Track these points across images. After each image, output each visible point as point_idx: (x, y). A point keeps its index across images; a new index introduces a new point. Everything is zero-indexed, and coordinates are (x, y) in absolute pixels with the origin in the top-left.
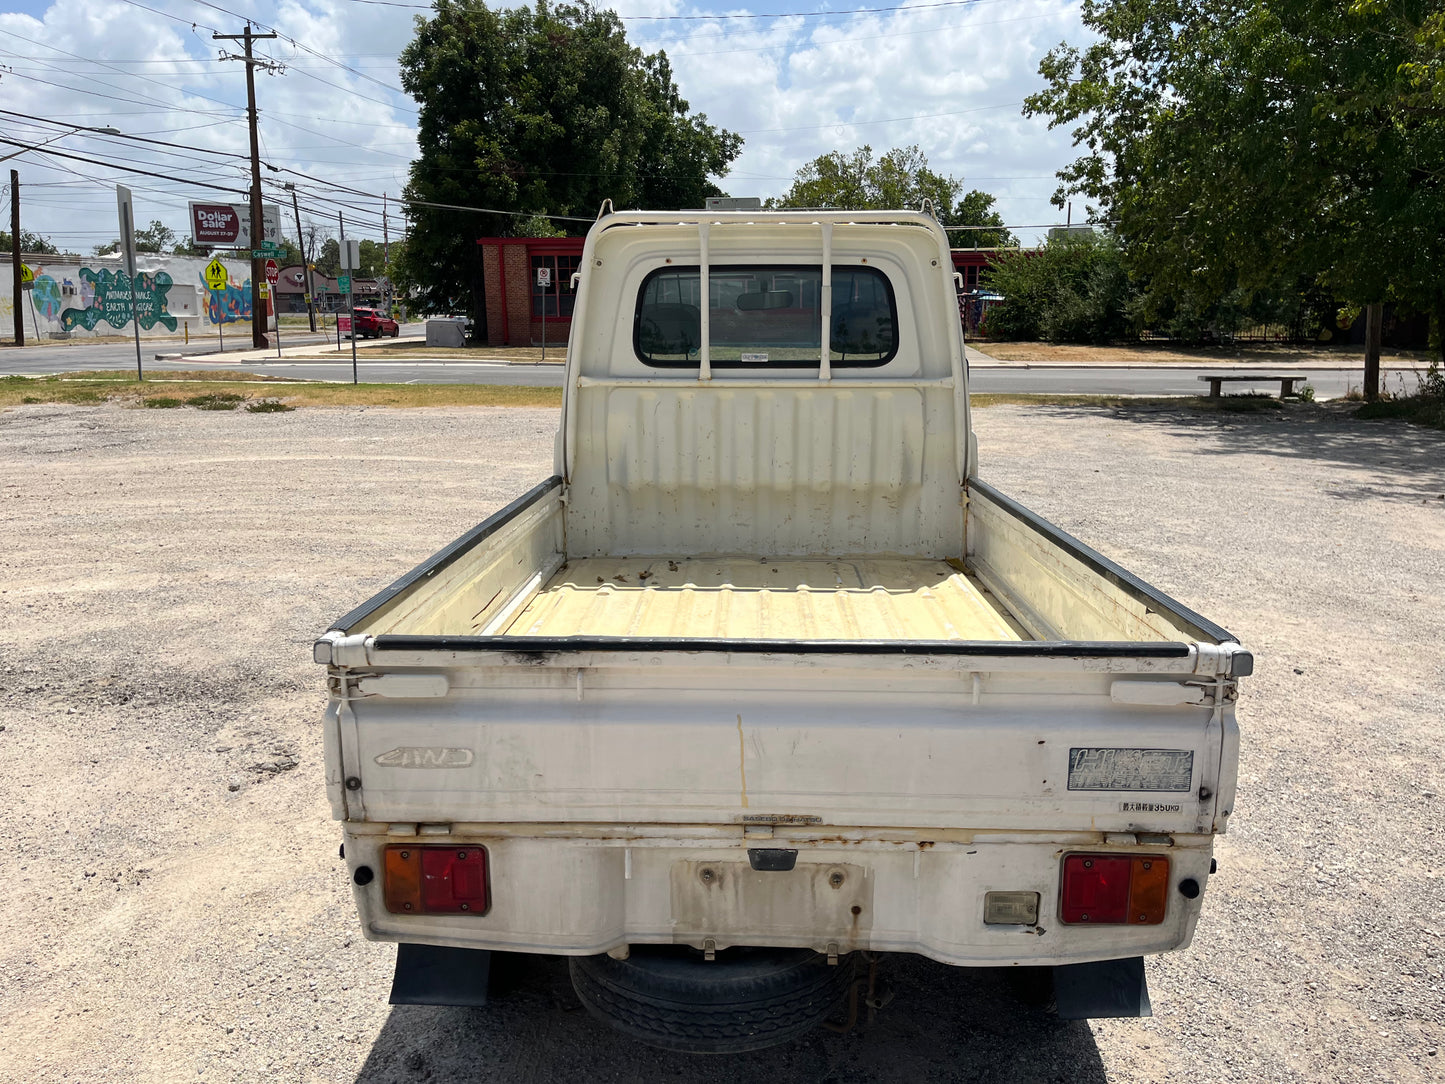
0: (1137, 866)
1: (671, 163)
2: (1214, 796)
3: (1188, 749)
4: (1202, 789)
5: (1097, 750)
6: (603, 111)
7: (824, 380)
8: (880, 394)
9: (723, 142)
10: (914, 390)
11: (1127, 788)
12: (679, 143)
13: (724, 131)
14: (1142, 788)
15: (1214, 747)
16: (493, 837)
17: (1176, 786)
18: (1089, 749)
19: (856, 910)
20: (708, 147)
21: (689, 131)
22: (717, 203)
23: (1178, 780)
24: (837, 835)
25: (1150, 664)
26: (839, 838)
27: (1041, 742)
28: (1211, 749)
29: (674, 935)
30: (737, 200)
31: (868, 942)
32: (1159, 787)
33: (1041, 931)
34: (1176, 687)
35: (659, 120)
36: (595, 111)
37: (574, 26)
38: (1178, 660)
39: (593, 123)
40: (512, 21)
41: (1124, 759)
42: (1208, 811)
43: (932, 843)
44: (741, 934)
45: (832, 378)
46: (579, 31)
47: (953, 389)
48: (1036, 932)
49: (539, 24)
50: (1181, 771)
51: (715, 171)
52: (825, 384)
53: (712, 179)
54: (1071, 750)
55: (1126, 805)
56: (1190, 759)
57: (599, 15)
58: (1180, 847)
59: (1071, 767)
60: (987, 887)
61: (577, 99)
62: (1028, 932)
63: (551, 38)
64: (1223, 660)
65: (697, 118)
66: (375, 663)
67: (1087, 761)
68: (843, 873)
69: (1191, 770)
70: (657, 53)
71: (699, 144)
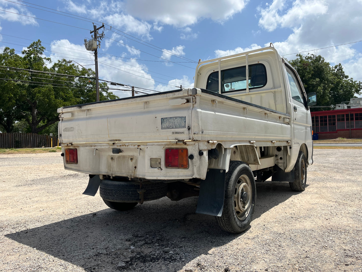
0: (180, 151)
1: (342, 92)
2: (191, 128)
3: (184, 116)
4: (188, 127)
5: (166, 118)
6: (318, 80)
7: (247, 92)
8: (263, 95)
9: (359, 85)
10: (271, 93)
11: (173, 128)
12: (345, 86)
13: (359, 82)
14: (176, 128)
15: (190, 115)
16: (77, 146)
17: (183, 127)
18: (165, 118)
19: (135, 167)
20: (354, 86)
21: (348, 83)
22: (354, 100)
23: (183, 125)
24: (124, 144)
25: (174, 94)
26: (125, 145)
27: (156, 117)
28: (189, 115)
29: (107, 173)
30: (360, 98)
31: (136, 175)
32: (179, 127)
33: (161, 169)
34: (180, 100)
35: (338, 81)
36: (315, 80)
37: (310, 61)
38: (180, 92)
39: (315, 83)
40: (294, 62)
41: (172, 120)
42: (190, 133)
43: (140, 145)
44: (117, 173)
45: (249, 92)
46: (312, 62)
47: (281, 91)
48: (160, 169)
49: (300, 62)
50: (183, 122)
51: (357, 93)
52: (247, 94)
53: (356, 95)
54: (161, 118)
55: (173, 132)
56: (185, 119)
57: (317, 57)
58: (188, 145)
59: (162, 123)
60: (150, 157)
61: (311, 78)
62: (158, 169)
63: (304, 65)
64: (189, 91)
65: (350, 79)
66: (63, 112)
67: (164, 121)
68: (133, 158)
69: (185, 122)
70: (338, 64)
71: (351, 86)
